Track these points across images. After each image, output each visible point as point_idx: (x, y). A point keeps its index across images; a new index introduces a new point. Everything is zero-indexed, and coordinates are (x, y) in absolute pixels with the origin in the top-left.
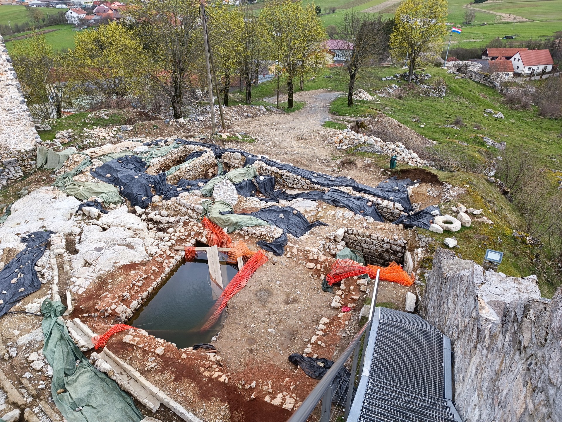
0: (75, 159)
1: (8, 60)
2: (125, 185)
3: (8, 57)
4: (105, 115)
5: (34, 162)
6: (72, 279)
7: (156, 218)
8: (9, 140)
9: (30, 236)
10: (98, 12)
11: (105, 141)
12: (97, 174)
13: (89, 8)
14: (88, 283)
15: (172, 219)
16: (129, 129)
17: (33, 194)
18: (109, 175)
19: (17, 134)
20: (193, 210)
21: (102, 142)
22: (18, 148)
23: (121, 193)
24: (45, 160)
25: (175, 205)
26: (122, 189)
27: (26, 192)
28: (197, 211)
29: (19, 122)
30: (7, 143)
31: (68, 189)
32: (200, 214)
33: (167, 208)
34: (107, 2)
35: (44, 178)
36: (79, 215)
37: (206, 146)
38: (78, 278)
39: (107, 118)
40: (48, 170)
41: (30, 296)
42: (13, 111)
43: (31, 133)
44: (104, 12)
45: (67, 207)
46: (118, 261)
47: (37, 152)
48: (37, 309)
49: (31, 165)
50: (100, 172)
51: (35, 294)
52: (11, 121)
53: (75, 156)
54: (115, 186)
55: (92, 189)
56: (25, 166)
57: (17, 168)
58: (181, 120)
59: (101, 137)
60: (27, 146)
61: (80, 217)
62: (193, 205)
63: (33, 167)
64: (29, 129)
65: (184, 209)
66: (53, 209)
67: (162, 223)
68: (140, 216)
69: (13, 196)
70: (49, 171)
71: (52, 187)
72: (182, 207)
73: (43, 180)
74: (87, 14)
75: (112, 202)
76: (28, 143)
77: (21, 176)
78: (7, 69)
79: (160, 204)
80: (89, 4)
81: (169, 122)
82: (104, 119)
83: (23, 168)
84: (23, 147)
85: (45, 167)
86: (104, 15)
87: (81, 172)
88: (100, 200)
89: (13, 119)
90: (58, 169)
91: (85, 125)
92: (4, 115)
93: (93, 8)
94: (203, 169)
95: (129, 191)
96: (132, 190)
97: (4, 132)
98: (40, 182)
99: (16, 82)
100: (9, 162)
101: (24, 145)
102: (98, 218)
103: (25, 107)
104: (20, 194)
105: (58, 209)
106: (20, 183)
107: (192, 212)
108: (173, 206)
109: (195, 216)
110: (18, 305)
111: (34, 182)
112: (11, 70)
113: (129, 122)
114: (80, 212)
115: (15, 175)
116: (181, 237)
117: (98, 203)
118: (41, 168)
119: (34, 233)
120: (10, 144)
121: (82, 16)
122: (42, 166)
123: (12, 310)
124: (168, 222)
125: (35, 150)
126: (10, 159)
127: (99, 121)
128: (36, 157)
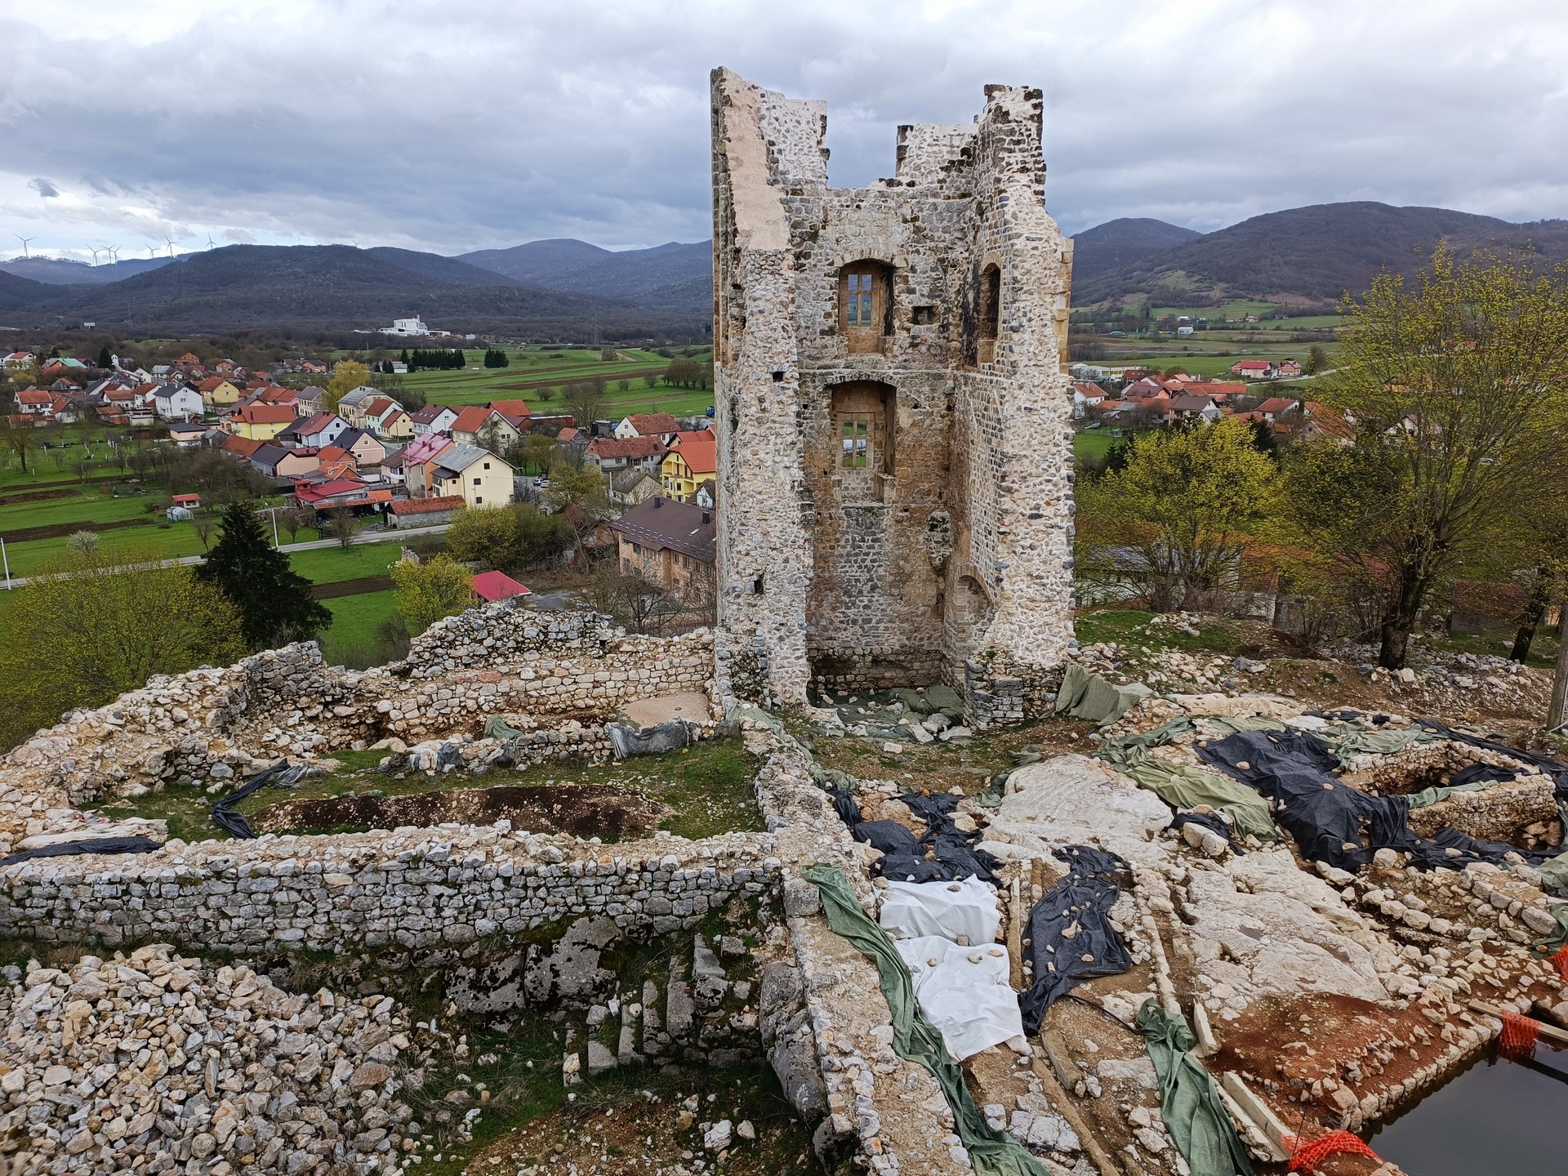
0: (1156, 710)
1: (1069, 478)
2: (1291, 799)
3: (1071, 472)
4: (1191, 625)
5: (1052, 695)
6: (1202, 978)
7: (1391, 908)
8: (1017, 639)
9: (1070, 850)
10: (1132, 394)
11: (1194, 687)
12: (1210, 754)
13: (1114, 385)
14: (1242, 1002)
15: (1443, 925)
16: (1254, 669)
17: (1057, 764)
18: (1245, 765)
19: (1036, 630)
20: (1518, 918)
21: (1188, 685)
22: (1029, 659)
23: (1277, 817)
24: (1076, 697)
25: (1454, 888)
26: (1282, 807)
27: (1037, 755)
28: (1533, 924)
29: (1047, 605)
30: (1012, 644)
31: (1141, 772)
32: (1542, 935)
33: (1423, 892)
34: (1157, 373)
35: (1074, 735)
36: (1170, 838)
37: (1520, 758)
38: (1217, 981)
39: (1197, 633)
40: (1081, 720)
41: (1108, 979)
42: (1045, 581)
43: (1064, 634)
44: (1148, 394)
45: (1140, 811)
46: (1310, 979)
47: (1066, 677)
48: (1127, 1015)
49: (1044, 701)
50: (1222, 752)
51: (1118, 978)
52: (1034, 601)
53: (1155, 702)
54: (1263, 795)
55: (1204, 787)
56: (1031, 700)
57: (1016, 700)
58: (1407, 674)
59: (1184, 675)
60: (1048, 659)
61: (1174, 844)
62: (1518, 905)
63: (1049, 706)
64: (1062, 624)
65: (1486, 908)
66: (1108, 808)
67: (1406, 925)
68: (1339, 888)
69: (1001, 757)
70: (1084, 724)
71: (1097, 759)
72: (1477, 902)
73: (1072, 740)
74: (1107, 398)
75: (1252, 832)
76: (1051, 653)
77: (1018, 720)
78: (1061, 494)
79: (1399, 875)
80: (1113, 376)
81: (1371, 672)
82: (1187, 634)
83: (1027, 705)
84: (1040, 659)
85: (1074, 712)
86: (1145, 403)
87: (1169, 742)
88: (1227, 819)
89: (1038, 597)
90: (1108, 722)
91: (1144, 639)
92: (1024, 587)
93: (1122, 385)
94: (1514, 817)
95: (1303, 816)
96: (1313, 818)
97: (1014, 620)
98: (1064, 741)
99: (1068, 524)
100: (1008, 685)
101: (1043, 656)
102: (1221, 859)
103: (1068, 575)
104: (1018, 757)
105: (1118, 811)
106: (1014, 735)
107: (1511, 924)
108: (1443, 890)
109: (1523, 935)
110: (1087, 987)
111: (1050, 739)
112: (1067, 497)
113: (1253, 652)
114: (1174, 832)
115: (1009, 714)
116: (1488, 978)
117: (1222, 822)
118: (1063, 714)
119: (1078, 848)
120: (1016, 647)
121: (1094, 401)
122: (1067, 710)
123: (1074, 992)
124: (1427, 930)
125: (1061, 670)
126: (1009, 678)
127: (1175, 635)
128: (1059, 685)
